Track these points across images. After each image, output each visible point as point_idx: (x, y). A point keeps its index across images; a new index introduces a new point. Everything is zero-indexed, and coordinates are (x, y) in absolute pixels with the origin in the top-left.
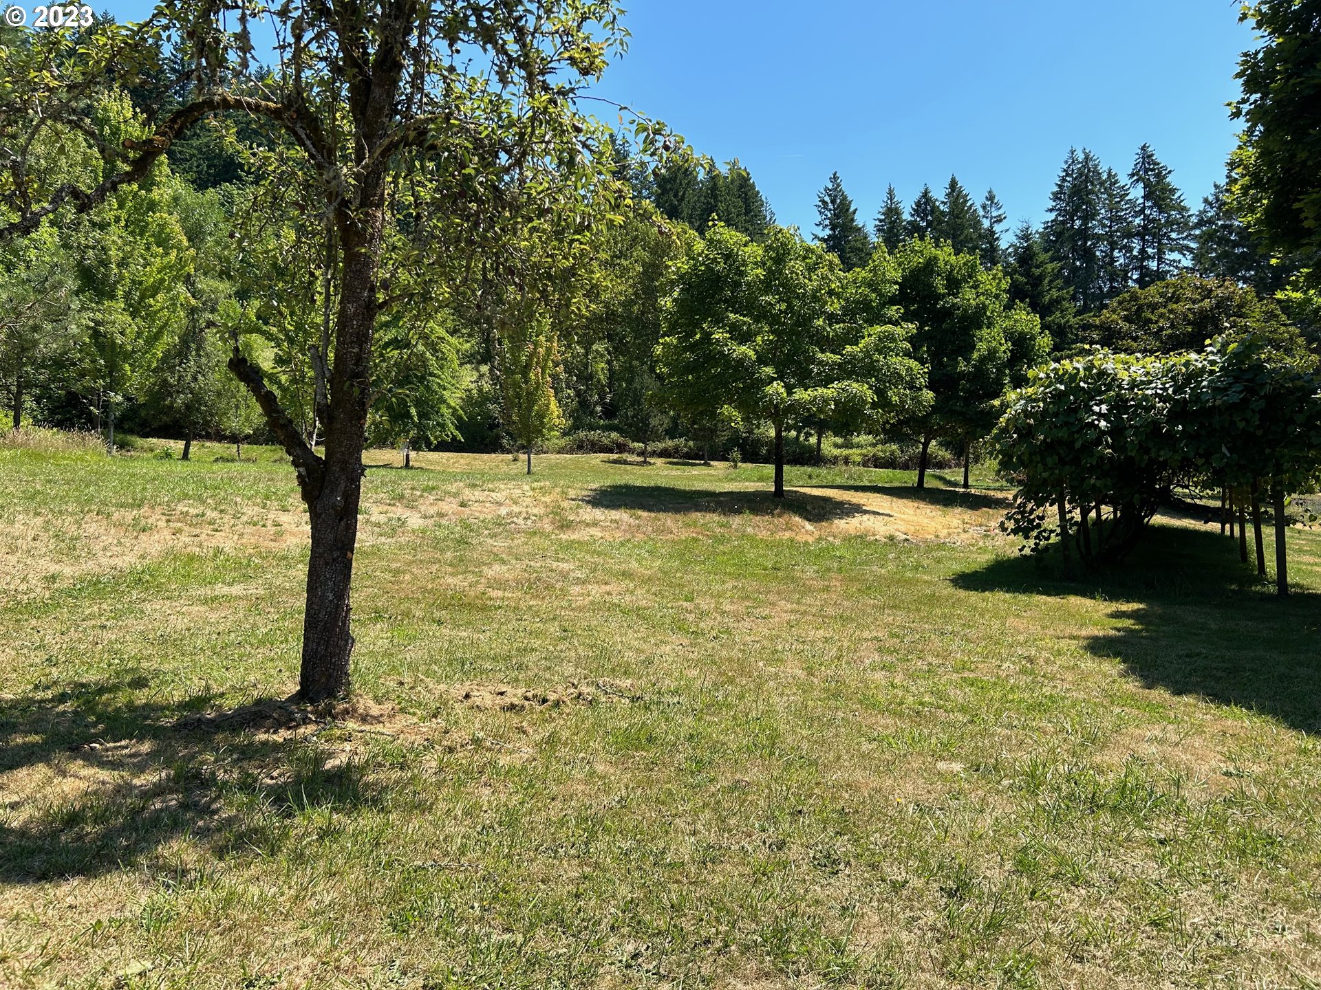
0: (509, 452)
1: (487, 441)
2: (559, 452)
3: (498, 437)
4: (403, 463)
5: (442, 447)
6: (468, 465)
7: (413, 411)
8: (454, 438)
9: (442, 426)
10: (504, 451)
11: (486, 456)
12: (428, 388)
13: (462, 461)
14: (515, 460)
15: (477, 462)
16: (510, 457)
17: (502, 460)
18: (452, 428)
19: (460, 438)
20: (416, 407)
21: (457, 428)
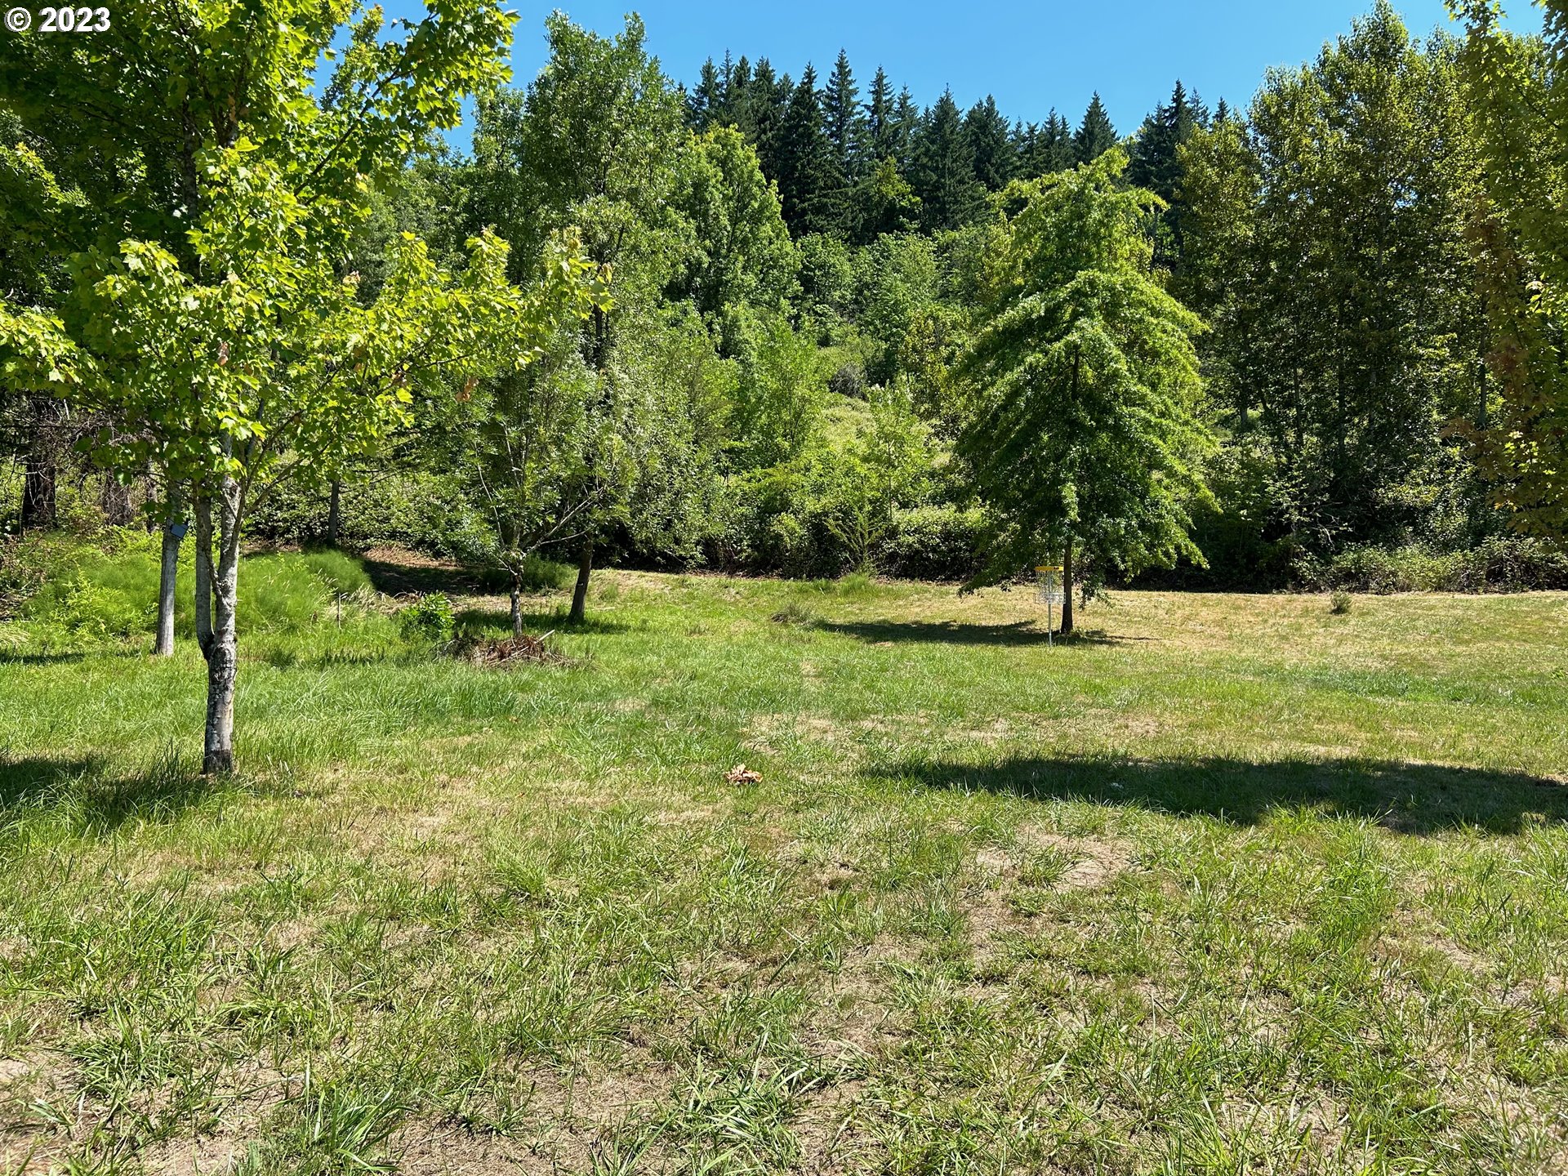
0: (1314, 588)
1: (1263, 563)
2: (1439, 588)
3: (1288, 554)
4: (1057, 625)
5: (1153, 579)
6: (1218, 624)
7: (1070, 493)
8: (1184, 561)
9: (1155, 531)
10: (1300, 584)
11: (1261, 600)
12: (1119, 432)
13: (1204, 612)
14: (1339, 610)
15: (1242, 617)
16: (1325, 600)
17: (1306, 612)
18: (1179, 535)
19: (1199, 558)
20: (1079, 481)
21: (1192, 535)
